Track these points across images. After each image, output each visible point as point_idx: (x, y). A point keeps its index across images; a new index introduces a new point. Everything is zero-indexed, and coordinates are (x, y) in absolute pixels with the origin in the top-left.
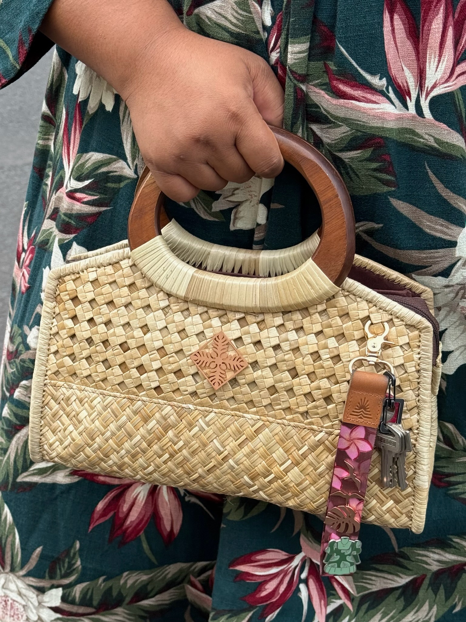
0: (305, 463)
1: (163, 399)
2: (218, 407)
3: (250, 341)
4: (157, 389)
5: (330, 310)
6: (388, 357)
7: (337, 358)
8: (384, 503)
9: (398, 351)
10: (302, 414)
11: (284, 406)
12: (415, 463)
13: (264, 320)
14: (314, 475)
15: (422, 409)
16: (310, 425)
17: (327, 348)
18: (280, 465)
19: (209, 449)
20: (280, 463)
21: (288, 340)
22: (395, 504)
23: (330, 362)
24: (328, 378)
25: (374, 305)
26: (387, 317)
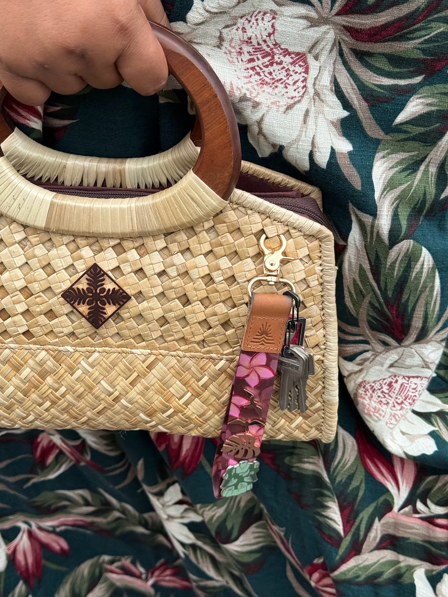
0: (206, 394)
1: (35, 343)
2: (100, 345)
3: (130, 270)
4: (27, 333)
5: (218, 226)
6: (288, 273)
7: (232, 279)
8: (293, 421)
9: (299, 265)
10: (198, 343)
11: (177, 337)
12: (324, 378)
13: (143, 244)
14: (217, 405)
15: (328, 323)
16: (208, 354)
17: (220, 269)
18: (180, 399)
19: (97, 390)
20: (179, 396)
21: (174, 265)
22: (304, 420)
23: (225, 285)
24: (224, 302)
25: (267, 217)
26: (282, 229)
